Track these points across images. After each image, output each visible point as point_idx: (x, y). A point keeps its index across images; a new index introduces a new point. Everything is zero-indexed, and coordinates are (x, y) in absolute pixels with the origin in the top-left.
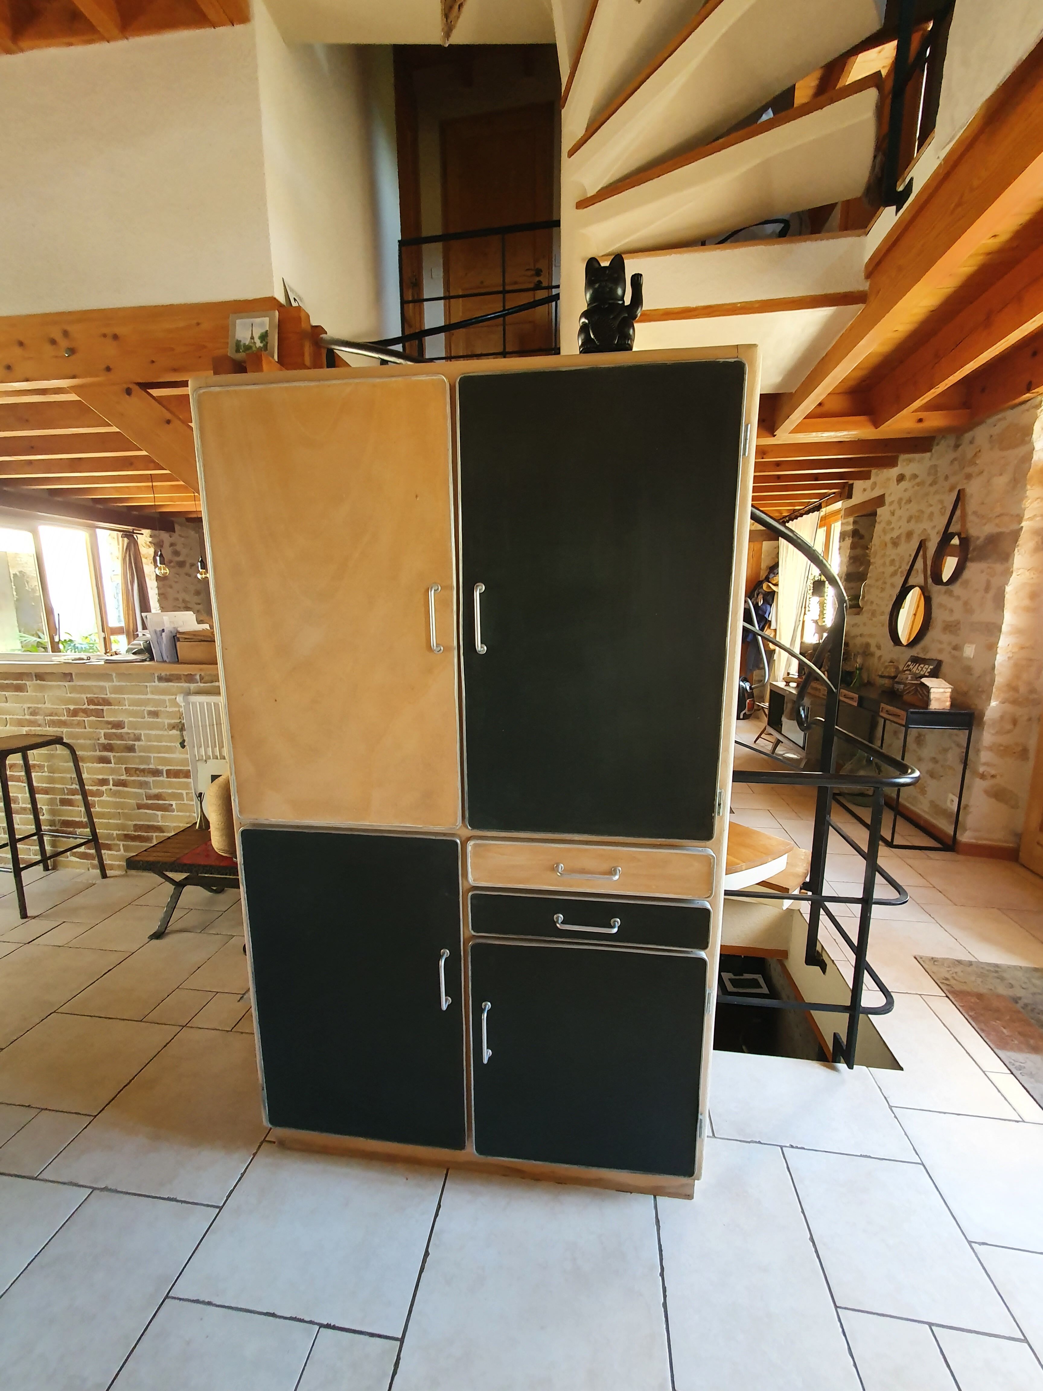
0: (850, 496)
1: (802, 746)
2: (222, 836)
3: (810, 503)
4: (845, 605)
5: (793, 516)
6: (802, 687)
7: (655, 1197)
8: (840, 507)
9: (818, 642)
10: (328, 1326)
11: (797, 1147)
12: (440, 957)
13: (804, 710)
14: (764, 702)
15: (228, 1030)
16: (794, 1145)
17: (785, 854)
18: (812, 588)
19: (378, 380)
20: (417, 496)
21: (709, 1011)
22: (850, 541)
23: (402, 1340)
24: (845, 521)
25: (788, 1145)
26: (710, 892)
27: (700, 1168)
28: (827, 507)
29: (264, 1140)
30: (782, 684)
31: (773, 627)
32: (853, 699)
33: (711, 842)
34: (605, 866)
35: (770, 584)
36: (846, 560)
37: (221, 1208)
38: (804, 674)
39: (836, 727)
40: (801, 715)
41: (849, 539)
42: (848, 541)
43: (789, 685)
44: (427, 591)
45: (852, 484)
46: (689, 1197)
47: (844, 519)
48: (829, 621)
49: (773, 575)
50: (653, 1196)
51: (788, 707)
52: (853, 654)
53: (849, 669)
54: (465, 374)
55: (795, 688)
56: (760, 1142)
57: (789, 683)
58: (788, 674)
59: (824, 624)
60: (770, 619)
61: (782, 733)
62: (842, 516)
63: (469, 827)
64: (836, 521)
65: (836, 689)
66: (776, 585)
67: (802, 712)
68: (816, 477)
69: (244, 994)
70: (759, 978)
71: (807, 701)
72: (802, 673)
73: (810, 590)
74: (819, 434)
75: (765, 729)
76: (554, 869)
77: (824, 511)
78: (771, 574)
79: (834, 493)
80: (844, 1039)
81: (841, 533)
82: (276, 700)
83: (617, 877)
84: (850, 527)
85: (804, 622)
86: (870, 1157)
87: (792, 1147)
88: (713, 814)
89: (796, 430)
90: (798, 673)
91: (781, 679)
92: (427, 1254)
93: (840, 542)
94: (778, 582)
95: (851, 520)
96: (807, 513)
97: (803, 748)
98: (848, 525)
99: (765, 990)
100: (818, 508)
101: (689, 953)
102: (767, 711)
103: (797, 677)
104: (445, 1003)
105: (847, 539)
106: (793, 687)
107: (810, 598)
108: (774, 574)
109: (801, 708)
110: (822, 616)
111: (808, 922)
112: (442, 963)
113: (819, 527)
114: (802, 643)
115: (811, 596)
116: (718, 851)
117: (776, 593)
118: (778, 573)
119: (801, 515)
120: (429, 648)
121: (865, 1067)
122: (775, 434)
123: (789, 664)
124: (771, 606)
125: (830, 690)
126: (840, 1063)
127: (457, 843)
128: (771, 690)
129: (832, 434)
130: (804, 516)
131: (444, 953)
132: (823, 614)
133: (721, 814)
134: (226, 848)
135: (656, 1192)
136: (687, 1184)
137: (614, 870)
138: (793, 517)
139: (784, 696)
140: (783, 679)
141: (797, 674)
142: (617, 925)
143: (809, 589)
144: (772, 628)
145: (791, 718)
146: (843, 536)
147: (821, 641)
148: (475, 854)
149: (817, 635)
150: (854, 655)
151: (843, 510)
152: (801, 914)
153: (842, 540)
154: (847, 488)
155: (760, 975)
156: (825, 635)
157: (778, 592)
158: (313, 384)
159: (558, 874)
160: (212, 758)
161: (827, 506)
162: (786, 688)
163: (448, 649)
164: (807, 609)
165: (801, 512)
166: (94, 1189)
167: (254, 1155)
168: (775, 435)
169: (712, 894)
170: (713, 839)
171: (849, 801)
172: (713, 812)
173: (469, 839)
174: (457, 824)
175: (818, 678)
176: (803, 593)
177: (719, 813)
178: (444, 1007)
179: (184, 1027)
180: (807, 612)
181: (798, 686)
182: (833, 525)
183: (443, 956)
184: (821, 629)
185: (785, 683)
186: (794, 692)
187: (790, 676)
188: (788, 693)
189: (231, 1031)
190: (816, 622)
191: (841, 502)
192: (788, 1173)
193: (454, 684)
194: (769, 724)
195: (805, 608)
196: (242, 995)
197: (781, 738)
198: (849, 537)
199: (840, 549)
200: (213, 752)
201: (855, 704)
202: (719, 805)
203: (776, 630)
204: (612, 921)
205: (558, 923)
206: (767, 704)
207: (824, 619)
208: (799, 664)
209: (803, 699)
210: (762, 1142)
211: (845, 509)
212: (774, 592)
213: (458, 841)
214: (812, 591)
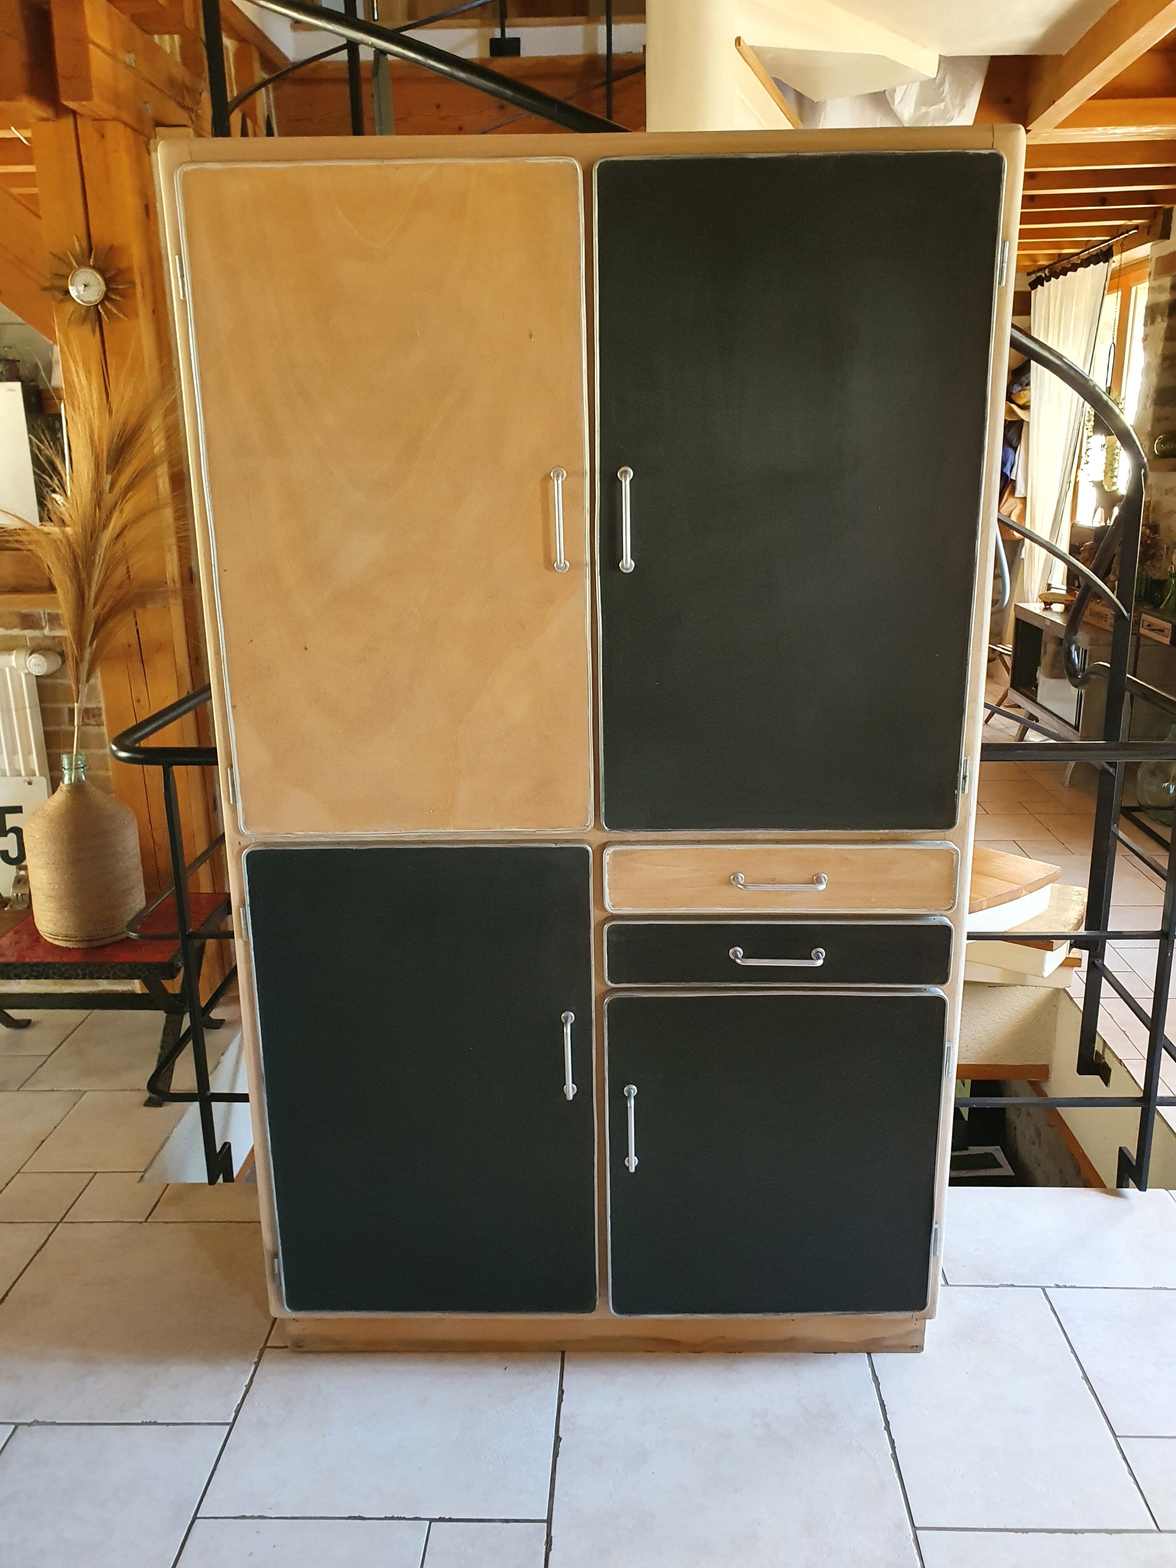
0: (1165, 235)
1: (1073, 723)
2: (61, 909)
3: (1089, 246)
4: (1143, 472)
5: (1058, 267)
6: (1074, 612)
7: (869, 1354)
8: (1148, 252)
9: (1103, 524)
10: (441, 1520)
11: (1065, 1287)
12: (562, 1025)
13: (1078, 649)
14: (1001, 644)
15: (140, 1220)
16: (1061, 1285)
17: (1047, 884)
18: (1093, 419)
19: (473, 162)
20: (531, 336)
21: (949, 1073)
22: (1165, 325)
23: (549, 1521)
24: (1156, 283)
25: (1053, 1285)
26: (952, 901)
27: (934, 1302)
28: (1124, 254)
29: (265, 1347)
30: (1036, 607)
31: (1020, 492)
32: (1162, 631)
33: (952, 830)
34: (806, 875)
35: (1013, 406)
36: (1156, 361)
37: (232, 1425)
38: (1079, 587)
39: (1128, 676)
40: (1074, 660)
41: (1163, 320)
42: (1162, 325)
43: (1050, 609)
44: (547, 478)
45: (1171, 210)
46: (918, 1348)
47: (1154, 280)
48: (1122, 486)
49: (1020, 388)
50: (866, 1354)
51: (1049, 649)
52: (1165, 546)
53: (1156, 575)
54: (607, 157)
55: (1062, 613)
56: (1013, 1286)
57: (1051, 604)
58: (1049, 587)
59: (1114, 488)
60: (1013, 477)
61: (1039, 700)
62: (1150, 274)
63: (606, 828)
64: (1139, 281)
65: (1128, 613)
66: (1025, 407)
67: (1075, 655)
68: (1103, 199)
69: (145, 1171)
70: (996, 1151)
71: (1082, 638)
72: (1074, 585)
73: (1089, 421)
74: (1110, 130)
75: (1005, 696)
76: (731, 881)
77: (1117, 260)
78: (1015, 386)
79: (1136, 227)
80: (1133, 1153)
81: (1147, 308)
82: (306, 649)
83: (822, 887)
84: (1165, 297)
85: (1076, 483)
86: (1166, 1289)
87: (1058, 1286)
88: (956, 791)
89: (1067, 123)
90: (1068, 584)
91: (1036, 596)
92: (558, 1439)
93: (1145, 325)
94: (1029, 401)
95: (1167, 281)
96: (1086, 263)
97: (1076, 728)
98: (1160, 293)
99: (1007, 1170)
100: (1105, 256)
101: (922, 991)
102: (1009, 661)
103: (1064, 592)
104: (570, 1090)
105: (1159, 319)
106: (1057, 613)
107: (1089, 437)
108: (1022, 386)
109: (1073, 648)
110: (1110, 473)
111: (1082, 1009)
112: (568, 1030)
113: (1108, 291)
114: (1073, 526)
115: (1091, 434)
116: (963, 845)
117: (1025, 424)
118: (1028, 384)
119: (1074, 268)
120: (549, 563)
121: (1163, 1190)
122: (1028, 128)
123: (1048, 569)
124: (1015, 449)
125: (1119, 615)
126: (1128, 1187)
127: (588, 851)
128: (1017, 620)
129: (1133, 129)
130: (1080, 270)
131: (566, 1019)
132: (1113, 471)
133: (966, 791)
134: (71, 932)
135: (870, 1347)
136: (915, 1330)
137: (817, 879)
138: (1058, 269)
139: (1041, 631)
140: (1040, 597)
141: (1065, 587)
142: (822, 957)
143: (1087, 418)
144: (1017, 495)
145: (1054, 675)
146: (1152, 312)
147: (1110, 523)
148: (614, 866)
149: (1100, 511)
150: (1168, 548)
151: (1154, 260)
152: (1071, 999)
153: (1149, 323)
154: (1160, 219)
155: (999, 1147)
156: (1116, 511)
157: (1028, 423)
158: (371, 163)
159: (740, 886)
160: (8, 774)
161: (1122, 252)
162: (1046, 614)
163: (576, 565)
164: (1083, 461)
165: (1075, 260)
166: (17, 1425)
167: (257, 1364)
168: (1030, 131)
169: (954, 905)
170: (956, 827)
171: (1154, 820)
172: (956, 788)
173: (604, 846)
174: (587, 824)
175: (1100, 595)
176: (1076, 427)
177: (964, 789)
178: (570, 1097)
179: (58, 1223)
180: (1082, 466)
181: (1067, 609)
182: (1134, 289)
183: (566, 1021)
184: (1109, 499)
185: (1043, 605)
186: (1059, 620)
187: (1053, 590)
188: (1048, 623)
189: (146, 1221)
190: (1099, 485)
191: (1150, 244)
192: (1053, 1314)
193: (585, 616)
194: (1014, 685)
195: (1080, 457)
196: (142, 1174)
197: (1036, 712)
198: (1162, 315)
199: (1145, 339)
200: (11, 763)
201: (1167, 641)
202: (965, 778)
203: (1025, 498)
204: (814, 952)
205: (738, 958)
206: (1010, 647)
207: (1115, 480)
208: (1069, 569)
209: (1076, 632)
210: (1015, 1284)
211: (1157, 259)
212: (1022, 421)
213: (589, 848)
214: (1092, 423)
